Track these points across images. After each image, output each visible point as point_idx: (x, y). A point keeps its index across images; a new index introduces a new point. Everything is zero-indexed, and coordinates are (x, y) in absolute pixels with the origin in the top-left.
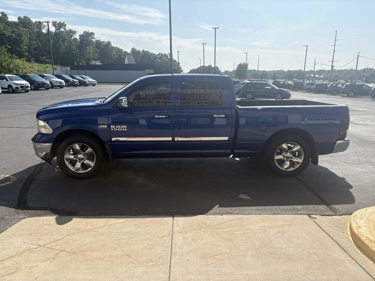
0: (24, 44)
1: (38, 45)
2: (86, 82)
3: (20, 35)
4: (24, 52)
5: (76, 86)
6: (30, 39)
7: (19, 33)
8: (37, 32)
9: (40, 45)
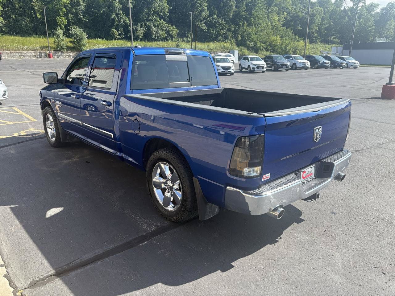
0: (316, 24)
1: (330, 24)
2: (342, 64)
3: (313, 16)
4: (313, 33)
5: (327, 68)
6: (323, 19)
7: (313, 13)
8: (332, 10)
9: (332, 23)
